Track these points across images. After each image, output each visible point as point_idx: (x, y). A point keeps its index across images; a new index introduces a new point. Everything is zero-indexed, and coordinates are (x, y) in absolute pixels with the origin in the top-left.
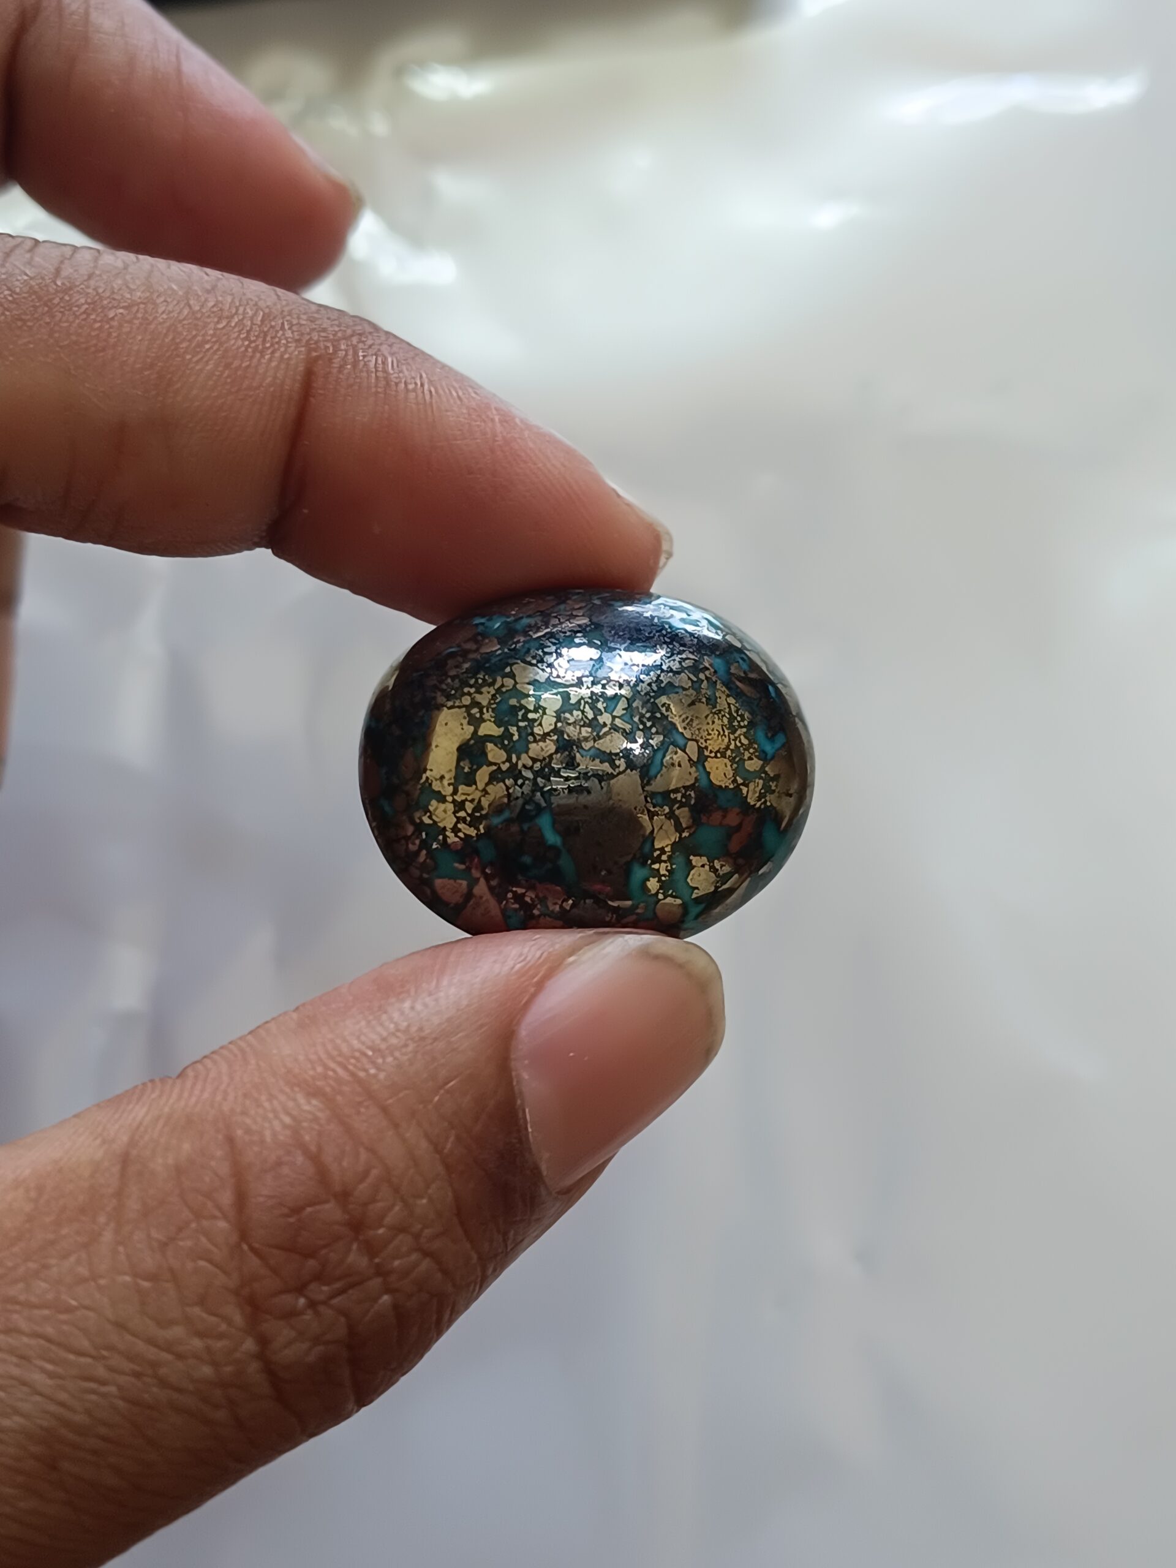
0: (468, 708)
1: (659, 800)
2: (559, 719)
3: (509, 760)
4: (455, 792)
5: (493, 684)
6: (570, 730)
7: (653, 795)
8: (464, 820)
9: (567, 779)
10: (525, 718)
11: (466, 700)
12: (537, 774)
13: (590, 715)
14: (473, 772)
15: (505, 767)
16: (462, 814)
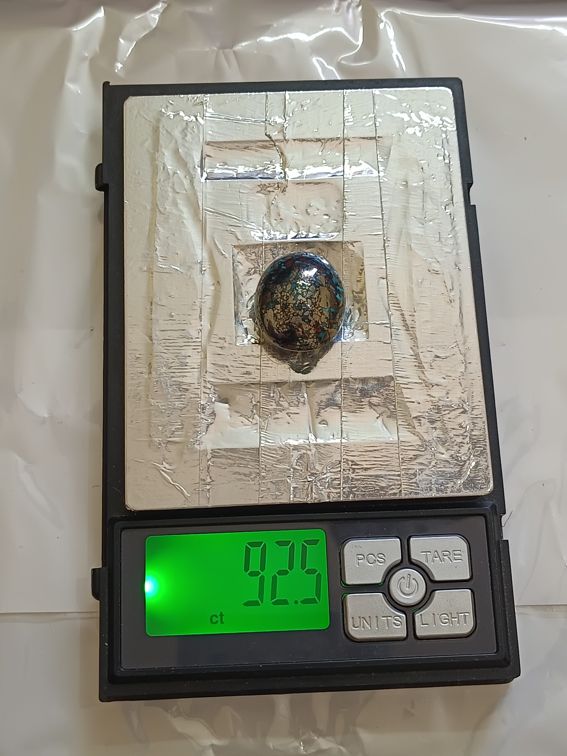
0: (294, 315)
1: (326, 285)
2: (304, 297)
3: (309, 311)
4: (311, 325)
5: (290, 308)
6: (307, 296)
7: (325, 286)
8: (317, 326)
9: (318, 301)
10: (301, 304)
11: (291, 315)
12: (314, 306)
13: (305, 290)
14: (309, 320)
15: (310, 312)
16: (316, 326)
